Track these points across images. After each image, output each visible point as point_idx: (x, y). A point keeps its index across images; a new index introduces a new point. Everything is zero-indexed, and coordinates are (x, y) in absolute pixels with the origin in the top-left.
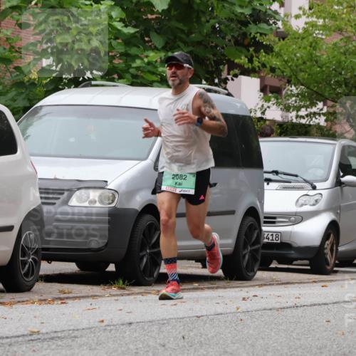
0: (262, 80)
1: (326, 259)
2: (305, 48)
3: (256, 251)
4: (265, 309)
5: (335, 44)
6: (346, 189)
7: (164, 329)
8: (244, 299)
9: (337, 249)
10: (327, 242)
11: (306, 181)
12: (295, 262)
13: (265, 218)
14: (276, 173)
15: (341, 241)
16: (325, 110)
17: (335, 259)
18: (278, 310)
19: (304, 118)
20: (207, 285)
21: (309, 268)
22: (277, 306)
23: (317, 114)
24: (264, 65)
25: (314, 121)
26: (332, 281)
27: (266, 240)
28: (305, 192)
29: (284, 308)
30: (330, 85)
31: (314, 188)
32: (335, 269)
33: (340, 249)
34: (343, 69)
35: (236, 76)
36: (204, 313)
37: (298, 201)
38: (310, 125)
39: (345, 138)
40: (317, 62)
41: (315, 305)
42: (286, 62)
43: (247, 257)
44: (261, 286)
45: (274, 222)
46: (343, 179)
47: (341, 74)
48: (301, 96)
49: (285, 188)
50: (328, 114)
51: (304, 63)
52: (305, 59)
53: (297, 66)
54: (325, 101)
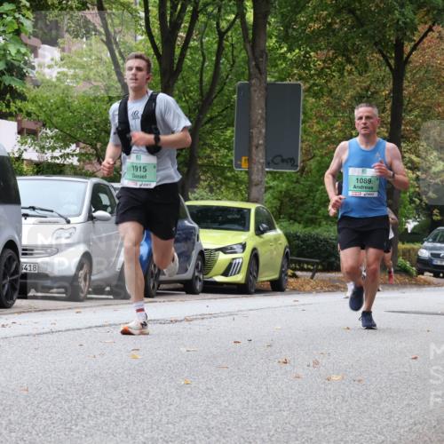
0: (19, 123)
1: (80, 288)
3: (16, 280)
4: (23, 335)
5: (85, 92)
6: (98, 224)
8: (3, 326)
9: (90, 278)
10: (81, 272)
11: (61, 216)
12: (52, 291)
13: (24, 250)
14: (33, 208)
15: (94, 271)
16: (78, 151)
17: (89, 286)
18: (34, 335)
19: (58, 159)
21: (64, 295)
22: (35, 332)
23: (72, 154)
24: (20, 110)
25: (68, 161)
26: (85, 307)
27: (24, 271)
28: (60, 226)
29: (40, 334)
30: (82, 129)
31: (68, 222)
32: (89, 296)
34: (93, 114)
37: (53, 234)
38: (64, 165)
39: (96, 177)
40: (69, 108)
41: (69, 330)
42: (41, 107)
43: (6, 286)
44: (20, 313)
45: (31, 254)
46: (95, 214)
47: (91, 118)
48: (56, 138)
49: (41, 222)
50: (80, 155)
51: (58, 108)
52: (59, 104)
53: (51, 111)
54: (77, 143)
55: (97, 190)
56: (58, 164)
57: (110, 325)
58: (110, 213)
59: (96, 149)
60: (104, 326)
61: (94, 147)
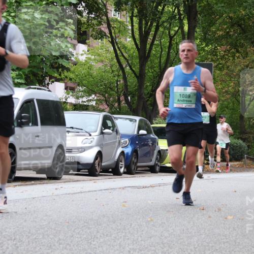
0: (66, 84)
1: (96, 169)
2: (86, 69)
3: (63, 165)
4: (66, 194)
5: (100, 68)
6: (105, 136)
7: (16, 204)
8: (56, 189)
9: (101, 164)
10: (97, 161)
11: (87, 132)
12: (81, 171)
13: (67, 149)
14: (72, 128)
15: (103, 161)
16: (96, 98)
17: (101, 169)
18: (72, 194)
19: (85, 102)
20: (38, 182)
21: (88, 173)
23: (93, 100)
24: (66, 77)
25: (91, 103)
27: (67, 160)
28: (86, 137)
29: (75, 193)
30: (98, 87)
31: (90, 135)
32: (101, 174)
33: (103, 164)
34: (104, 79)
35: (53, 82)
36: (36, 196)
37: (82, 141)
38: (88, 106)
39: (105, 112)
40: (91, 76)
41: (90, 191)
42: (77, 75)
43: (58, 168)
44: (65, 182)
45: (71, 152)
46: (104, 131)
47: (103, 81)
48: (84, 91)
49: (76, 135)
50: (97, 100)
51: (86, 76)
52: (86, 74)
53: (82, 78)
54: (95, 94)
55: (105, 118)
56: (85, 105)
57: (112, 189)
58: (113, 130)
59: (105, 97)
60: (108, 189)
61: (104, 96)
